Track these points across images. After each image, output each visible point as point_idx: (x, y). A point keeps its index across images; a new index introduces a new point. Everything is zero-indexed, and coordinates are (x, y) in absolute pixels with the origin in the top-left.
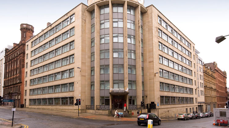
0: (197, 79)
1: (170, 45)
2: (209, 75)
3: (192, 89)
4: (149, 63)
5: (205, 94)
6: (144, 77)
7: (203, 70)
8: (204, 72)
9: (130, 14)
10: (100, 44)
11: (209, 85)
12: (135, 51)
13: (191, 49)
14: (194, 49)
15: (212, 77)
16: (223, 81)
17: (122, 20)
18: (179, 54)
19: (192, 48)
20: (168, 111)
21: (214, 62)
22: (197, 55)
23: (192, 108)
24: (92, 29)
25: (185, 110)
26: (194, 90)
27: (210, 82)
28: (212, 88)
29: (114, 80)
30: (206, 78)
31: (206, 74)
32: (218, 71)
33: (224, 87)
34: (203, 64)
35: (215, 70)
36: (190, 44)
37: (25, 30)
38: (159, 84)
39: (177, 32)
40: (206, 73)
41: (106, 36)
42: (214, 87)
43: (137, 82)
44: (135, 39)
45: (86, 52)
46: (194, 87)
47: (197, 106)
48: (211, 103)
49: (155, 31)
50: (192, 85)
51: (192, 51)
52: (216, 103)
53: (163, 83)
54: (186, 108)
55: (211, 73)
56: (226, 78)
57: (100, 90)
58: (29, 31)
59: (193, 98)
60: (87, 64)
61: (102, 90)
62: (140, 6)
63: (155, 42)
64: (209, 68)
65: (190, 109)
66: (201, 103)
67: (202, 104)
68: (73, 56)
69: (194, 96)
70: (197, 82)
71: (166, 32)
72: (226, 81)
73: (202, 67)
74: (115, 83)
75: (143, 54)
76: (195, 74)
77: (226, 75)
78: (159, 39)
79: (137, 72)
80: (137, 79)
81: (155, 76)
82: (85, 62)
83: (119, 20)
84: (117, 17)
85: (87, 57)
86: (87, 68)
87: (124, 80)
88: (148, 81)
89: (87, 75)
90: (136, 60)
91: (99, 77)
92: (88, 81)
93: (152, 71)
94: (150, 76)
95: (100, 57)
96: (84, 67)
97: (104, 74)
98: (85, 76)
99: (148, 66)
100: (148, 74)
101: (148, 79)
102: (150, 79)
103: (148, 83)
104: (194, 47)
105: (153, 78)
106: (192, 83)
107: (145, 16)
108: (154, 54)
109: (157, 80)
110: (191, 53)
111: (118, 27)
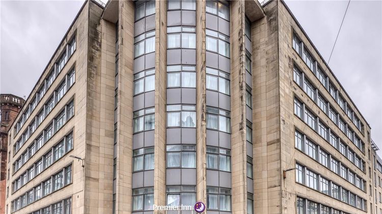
0: (375, 201)
1: (321, 112)
4: (268, 145)
6: (255, 181)
10: (134, 96)
12: (228, 112)
13: (364, 136)
14: (369, 138)
17: (193, 30)
19: (366, 134)
29: (168, 187)
36: (362, 125)
37: (7, 107)
38: (293, 199)
39: (336, 89)
41: (148, 73)
43: (232, 191)
44: (230, 80)
45: (101, 120)
49: (285, 66)
50: (366, 212)
51: (365, 140)
53: (304, 199)
57: (133, 212)
58: (15, 109)
60: (102, 150)
61: (136, 212)
63: (285, 93)
70: (375, 207)
75: (251, 124)
76: (371, 189)
78: (295, 89)
79: (233, 166)
80: (233, 186)
81: (285, 178)
82: (97, 145)
83: (185, 29)
84: (178, 22)
85: (102, 133)
86: (102, 161)
87: (195, 186)
88: (265, 190)
89: (101, 176)
90: (233, 136)
91: (130, 179)
92: (105, 191)
93: (275, 166)
94: (272, 179)
95: (134, 129)
96: (93, 158)
97: (144, 171)
98: (97, 180)
99: (265, 154)
100: (265, 174)
101: (265, 185)
102: (271, 187)
103: (265, 195)
104: (368, 133)
105: (280, 182)
106: (366, 208)
107: (258, 30)
108: (282, 122)
109: (289, 190)
110: (363, 144)
111: (180, 48)
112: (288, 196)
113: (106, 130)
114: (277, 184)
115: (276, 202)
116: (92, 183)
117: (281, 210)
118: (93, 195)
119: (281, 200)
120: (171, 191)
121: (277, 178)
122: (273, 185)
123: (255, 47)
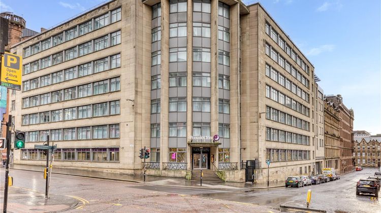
1: (281, 68)
2: (332, 116)
3: (309, 137)
4: (250, 96)
5: (325, 145)
6: (242, 118)
7: (324, 108)
8: (324, 111)
9: (223, 16)
10: (170, 63)
11: (330, 131)
12: (228, 77)
13: (309, 75)
14: (313, 74)
15: (334, 118)
16: (349, 125)
17: (209, 25)
18: (293, 83)
19: (310, 73)
20: (277, 172)
21: (338, 96)
22: (317, 85)
23: (307, 166)
24: (152, 36)
25: (298, 170)
26: (311, 139)
27: (333, 126)
28: (334, 135)
29: (193, 123)
30: (327, 120)
31: (327, 115)
32: (342, 108)
33: (349, 133)
34: (324, 99)
35: (340, 107)
36: (308, 67)
38: (265, 129)
39: (291, 48)
40: (328, 113)
41: (180, 49)
42: (337, 133)
43: (231, 125)
44: (229, 57)
45: (143, 74)
46: (311, 134)
47: (315, 164)
48: (332, 159)
49: (261, 46)
50: (309, 131)
51: (310, 78)
52: (338, 158)
53: (270, 128)
54: (301, 166)
55: (333, 112)
56: (353, 119)
57: (169, 137)
58: (16, 28)
59: (309, 151)
60: (143, 94)
61: (172, 137)
62: (239, 4)
63: (261, 64)
64: (332, 104)
65: (306, 167)
66: (319, 158)
67: (320, 161)
68: (118, 79)
69: (311, 148)
70: (316, 127)
71: (276, 47)
72: (353, 125)
73: (322, 102)
74: (195, 127)
76: (313, 114)
77: (353, 116)
78: (266, 59)
79: (231, 111)
80: (231, 122)
81: (260, 117)
82: (141, 90)
83: (204, 25)
84: (200, 20)
85: (144, 82)
86: (144, 101)
87: (210, 123)
88: (248, 124)
89: (143, 111)
90: (231, 91)
91: (167, 116)
92: (146, 122)
93: (255, 109)
94: (253, 117)
95: (169, 84)
96: (139, 100)
97: (177, 112)
98: (141, 114)
99: (249, 102)
100: (248, 114)
101: (248, 121)
102: (252, 122)
103: (248, 127)
104: (312, 72)
105: (258, 120)
106: (309, 128)
107: (245, 20)
108: (259, 83)
109: (262, 125)
110: (308, 81)
111: (202, 37)
112: (262, 128)
113: (146, 81)
114: (256, 121)
115: (255, 131)
116: (139, 116)
117: (258, 137)
118: (139, 124)
119: (258, 131)
120: (195, 125)
121: (256, 117)
122: (253, 121)
123: (243, 31)
